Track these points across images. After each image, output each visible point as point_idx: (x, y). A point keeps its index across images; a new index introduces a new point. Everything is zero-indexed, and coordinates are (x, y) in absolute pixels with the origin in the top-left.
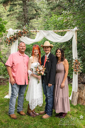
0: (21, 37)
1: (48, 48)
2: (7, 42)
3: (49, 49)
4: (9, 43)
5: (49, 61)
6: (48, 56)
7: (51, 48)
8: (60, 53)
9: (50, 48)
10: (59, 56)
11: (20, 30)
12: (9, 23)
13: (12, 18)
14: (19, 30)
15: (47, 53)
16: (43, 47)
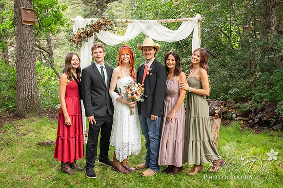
0: (98, 32)
1: (150, 50)
2: (74, 41)
4: (78, 43)
7: (156, 50)
11: (97, 19)
14: (95, 20)
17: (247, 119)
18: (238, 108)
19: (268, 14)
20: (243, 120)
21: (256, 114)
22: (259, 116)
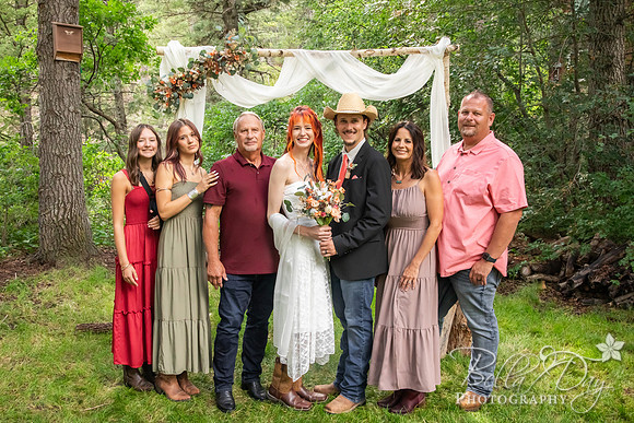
1: (354, 121)
2: (161, 97)
3: (360, 125)
5: (355, 177)
6: (352, 155)
7: (369, 121)
8: (407, 141)
9: (361, 121)
10: (405, 156)
11: (214, 48)
12: (162, 27)
13: (175, 7)
14: (210, 50)
15: (350, 144)
16: (335, 117)
17: (556, 279)
18: (534, 253)
19: (608, 39)
20: (547, 282)
21: (577, 268)
22: (582, 273)
